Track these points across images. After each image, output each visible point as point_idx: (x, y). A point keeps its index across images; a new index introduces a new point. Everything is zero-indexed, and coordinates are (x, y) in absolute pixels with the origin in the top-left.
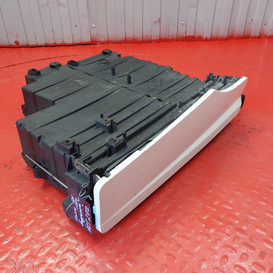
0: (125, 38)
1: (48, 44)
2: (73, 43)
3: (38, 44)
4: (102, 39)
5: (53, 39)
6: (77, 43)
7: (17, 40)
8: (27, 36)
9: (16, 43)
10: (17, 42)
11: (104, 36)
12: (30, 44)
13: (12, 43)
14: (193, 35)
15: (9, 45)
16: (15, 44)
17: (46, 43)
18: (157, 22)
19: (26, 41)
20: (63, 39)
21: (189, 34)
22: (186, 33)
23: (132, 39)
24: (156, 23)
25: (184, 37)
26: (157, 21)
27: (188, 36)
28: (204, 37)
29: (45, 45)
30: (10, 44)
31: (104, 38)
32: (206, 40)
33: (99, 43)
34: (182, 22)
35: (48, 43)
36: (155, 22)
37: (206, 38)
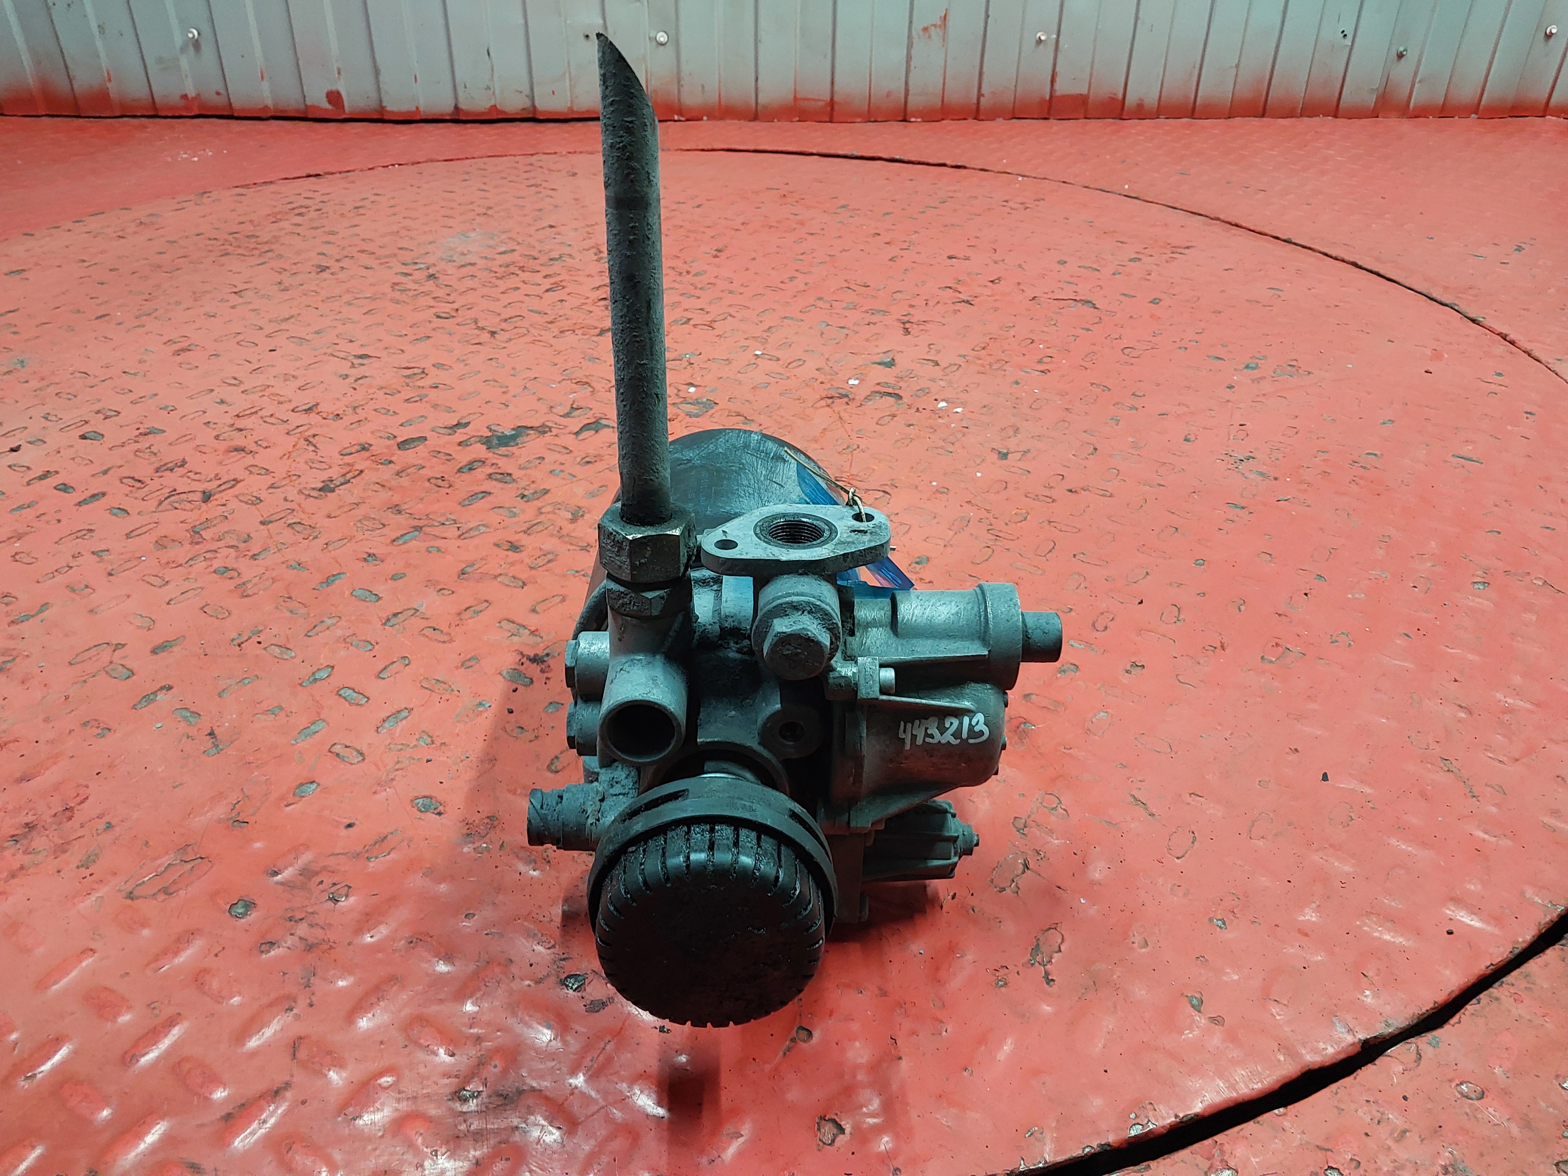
0: (791, 97)
1: (467, 113)
2: (571, 109)
3: (421, 109)
4: (691, 98)
5: (488, 88)
6: (588, 111)
7: (334, 88)
8: (377, 72)
9: (330, 102)
10: (334, 97)
11: (703, 87)
12: (389, 108)
13: (317, 98)
14: (1084, 91)
15: (302, 107)
16: (329, 107)
17: (456, 108)
18: (933, 31)
19: (373, 95)
20: (532, 89)
21: (1064, 87)
22: (1053, 81)
23: (821, 104)
24: (930, 37)
25: (1042, 101)
26: (934, 25)
27: (1063, 96)
28: (1131, 99)
29: (453, 114)
30: (309, 103)
31: (703, 92)
32: (1141, 113)
33: (680, 114)
34: (1039, 34)
35: (463, 106)
36: (925, 29)
37: (1140, 106)
